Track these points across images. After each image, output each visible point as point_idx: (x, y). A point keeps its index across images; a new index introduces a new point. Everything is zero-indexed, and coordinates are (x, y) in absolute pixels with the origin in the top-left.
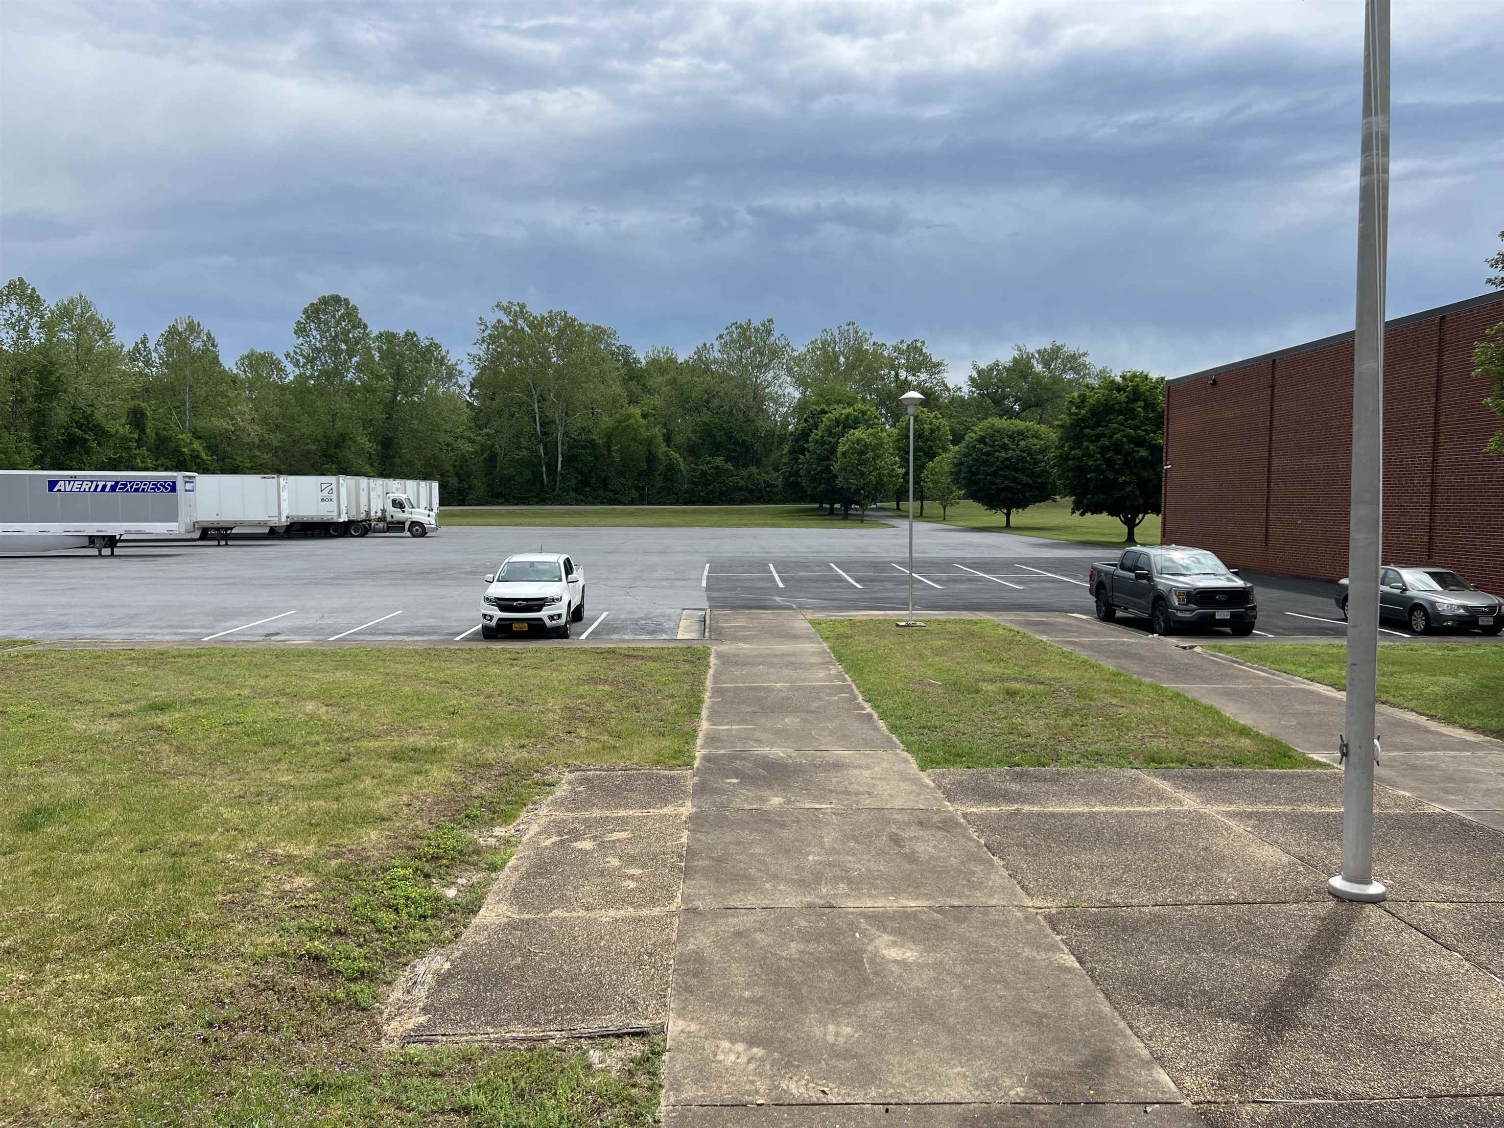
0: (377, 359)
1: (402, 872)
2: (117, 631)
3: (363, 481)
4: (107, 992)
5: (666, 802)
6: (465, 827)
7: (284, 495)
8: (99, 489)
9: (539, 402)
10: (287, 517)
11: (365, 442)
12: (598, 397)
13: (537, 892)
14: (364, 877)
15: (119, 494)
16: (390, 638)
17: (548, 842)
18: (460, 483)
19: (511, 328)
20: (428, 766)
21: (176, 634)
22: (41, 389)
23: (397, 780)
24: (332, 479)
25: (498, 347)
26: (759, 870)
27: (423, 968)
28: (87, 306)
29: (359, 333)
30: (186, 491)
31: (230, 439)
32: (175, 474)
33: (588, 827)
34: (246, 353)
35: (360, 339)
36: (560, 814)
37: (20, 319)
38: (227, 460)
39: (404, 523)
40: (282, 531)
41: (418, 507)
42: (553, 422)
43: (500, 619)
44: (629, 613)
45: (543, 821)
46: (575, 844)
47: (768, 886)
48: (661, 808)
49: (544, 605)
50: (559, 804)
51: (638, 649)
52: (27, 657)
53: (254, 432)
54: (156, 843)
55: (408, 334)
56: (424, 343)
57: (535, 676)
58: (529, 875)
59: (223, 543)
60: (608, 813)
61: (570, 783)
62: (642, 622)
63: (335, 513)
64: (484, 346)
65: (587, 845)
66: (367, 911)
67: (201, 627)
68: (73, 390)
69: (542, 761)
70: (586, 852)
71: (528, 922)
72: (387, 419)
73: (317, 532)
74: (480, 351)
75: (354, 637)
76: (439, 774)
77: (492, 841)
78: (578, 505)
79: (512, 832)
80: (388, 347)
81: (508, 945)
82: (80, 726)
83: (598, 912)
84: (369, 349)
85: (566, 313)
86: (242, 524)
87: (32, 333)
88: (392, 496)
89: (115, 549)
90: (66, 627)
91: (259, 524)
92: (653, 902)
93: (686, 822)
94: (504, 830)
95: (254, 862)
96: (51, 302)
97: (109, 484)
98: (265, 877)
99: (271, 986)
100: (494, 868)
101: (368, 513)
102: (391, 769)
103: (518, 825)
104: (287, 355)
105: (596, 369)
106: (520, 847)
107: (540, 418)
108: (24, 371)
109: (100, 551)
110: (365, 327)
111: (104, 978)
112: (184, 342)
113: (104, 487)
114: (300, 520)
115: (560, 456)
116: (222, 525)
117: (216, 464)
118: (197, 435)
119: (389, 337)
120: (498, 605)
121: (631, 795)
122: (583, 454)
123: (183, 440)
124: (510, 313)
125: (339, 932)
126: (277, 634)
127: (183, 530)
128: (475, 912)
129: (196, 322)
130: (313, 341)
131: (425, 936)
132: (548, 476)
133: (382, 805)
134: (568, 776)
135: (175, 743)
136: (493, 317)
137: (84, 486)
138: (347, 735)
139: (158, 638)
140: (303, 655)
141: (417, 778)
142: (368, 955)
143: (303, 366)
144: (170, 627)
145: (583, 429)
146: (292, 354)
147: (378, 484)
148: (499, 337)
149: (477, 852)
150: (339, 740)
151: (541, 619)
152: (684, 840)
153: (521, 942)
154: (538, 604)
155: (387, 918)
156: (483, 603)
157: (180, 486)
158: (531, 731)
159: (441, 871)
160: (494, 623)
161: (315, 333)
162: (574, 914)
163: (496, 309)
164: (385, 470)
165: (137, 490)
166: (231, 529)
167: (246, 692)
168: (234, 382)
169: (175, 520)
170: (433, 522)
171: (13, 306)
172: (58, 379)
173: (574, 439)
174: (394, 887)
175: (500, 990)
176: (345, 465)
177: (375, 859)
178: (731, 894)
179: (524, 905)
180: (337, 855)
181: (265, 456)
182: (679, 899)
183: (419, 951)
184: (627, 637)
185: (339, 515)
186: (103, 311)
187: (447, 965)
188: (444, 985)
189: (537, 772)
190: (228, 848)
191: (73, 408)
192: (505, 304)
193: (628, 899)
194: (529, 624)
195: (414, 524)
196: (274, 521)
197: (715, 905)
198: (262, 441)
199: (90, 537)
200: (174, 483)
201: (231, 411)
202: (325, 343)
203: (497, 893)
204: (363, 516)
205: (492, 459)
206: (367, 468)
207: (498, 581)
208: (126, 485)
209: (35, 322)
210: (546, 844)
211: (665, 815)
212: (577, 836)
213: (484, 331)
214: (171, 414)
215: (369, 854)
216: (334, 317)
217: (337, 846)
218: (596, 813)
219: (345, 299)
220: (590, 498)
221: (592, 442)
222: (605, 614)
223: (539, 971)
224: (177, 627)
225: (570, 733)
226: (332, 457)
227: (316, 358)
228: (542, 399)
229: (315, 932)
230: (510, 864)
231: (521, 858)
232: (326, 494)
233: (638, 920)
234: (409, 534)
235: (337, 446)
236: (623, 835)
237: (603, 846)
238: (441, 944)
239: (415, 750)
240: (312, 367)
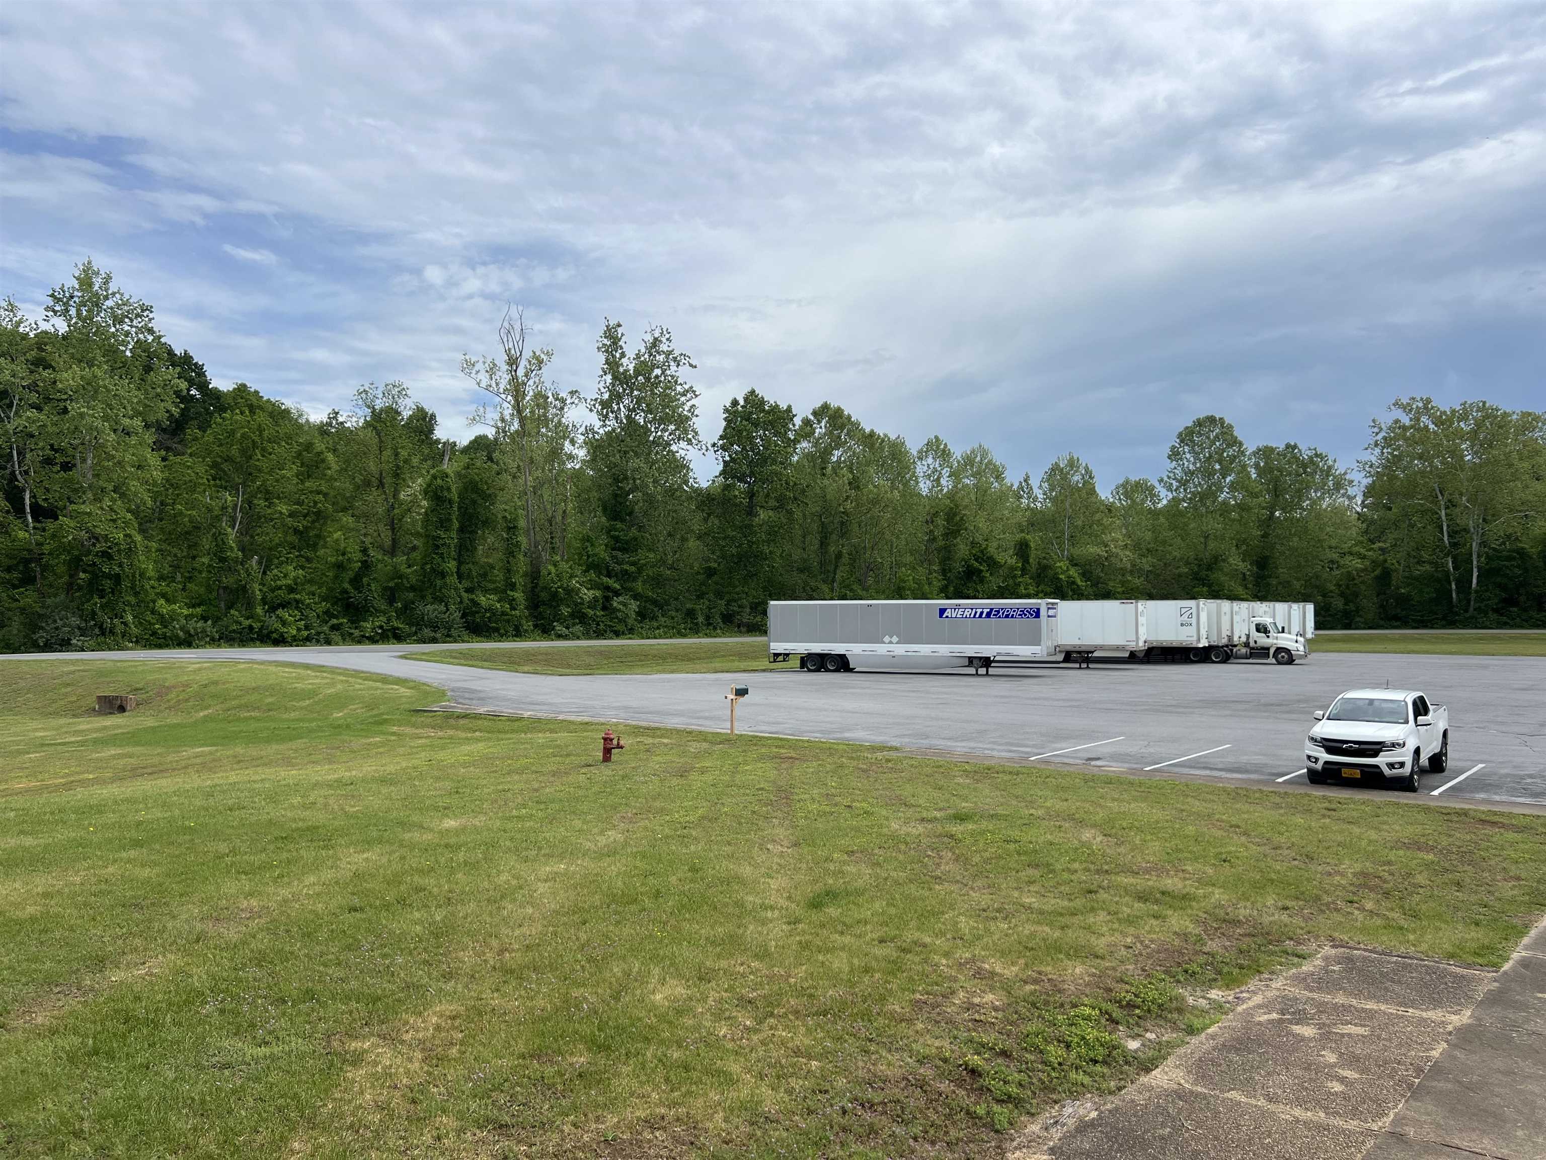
0: (1254, 476)
1: (1088, 1011)
2: (963, 744)
3: (1225, 605)
4: (797, 1052)
5: (1436, 1003)
6: (1178, 981)
7: (1142, 620)
8: (977, 615)
9: (1447, 508)
10: (1145, 642)
11: (1236, 562)
12: (1530, 498)
13: (1224, 1067)
14: (1051, 1008)
15: (993, 620)
16: (1208, 772)
17: (1264, 1018)
18: (1346, 604)
19: (1412, 427)
20: (1170, 912)
21: (1010, 751)
22: (949, 529)
23: (1130, 921)
24: (1191, 603)
25: (1394, 450)
26: (1520, 1112)
27: (1070, 1110)
28: (984, 454)
29: (1234, 451)
30: (1049, 616)
31: (1103, 565)
32: (1039, 601)
33: (1321, 1012)
34: (1121, 482)
35: (1235, 457)
36: (1296, 991)
37: (935, 470)
38: (1100, 585)
39: (1268, 649)
40: (1142, 655)
41: (1290, 633)
42: (1466, 530)
43: (1326, 763)
44: (1515, 767)
45: (1270, 994)
46: (1294, 1027)
47: (1520, 1133)
48: (1427, 1010)
49: (1381, 751)
50: (1301, 980)
51: (1502, 814)
52: (888, 761)
53: (1126, 557)
54: (895, 937)
55: (1288, 446)
56: (1306, 455)
57: (1341, 832)
58: (1225, 1047)
59: (1084, 665)
60: (1354, 1002)
61: (1326, 959)
62: (1529, 781)
63: (1195, 638)
64: (1377, 451)
65: (1308, 1031)
66: (1039, 1041)
67: (1034, 746)
68: (972, 528)
69: (1302, 929)
70: (1303, 1039)
71: (1198, 1095)
72: (1263, 536)
73: (1177, 657)
74: (1373, 457)
75: (1171, 768)
76: (1178, 921)
77: (1203, 1002)
78: (1501, 628)
79: (1230, 998)
80: (1266, 463)
81: (1164, 1111)
82: (894, 826)
83: (1282, 1106)
84: (1244, 467)
85: (1484, 403)
86: (1102, 648)
87: (943, 482)
88: (1258, 620)
89: (990, 669)
90: (927, 737)
91: (1118, 648)
92: (1354, 1113)
93: (1450, 1033)
94: (1220, 993)
95: (959, 970)
96: (958, 451)
97: (986, 611)
98: (961, 987)
99: (922, 1085)
100: (1191, 1031)
101: (1230, 638)
102: (1130, 907)
103: (1242, 992)
104: (1161, 481)
105: (1526, 465)
106: (1230, 1017)
107: (1448, 526)
108: (936, 514)
109: (977, 671)
110: (1241, 444)
111: (802, 1040)
112: (1065, 477)
113: (982, 613)
114: (1159, 645)
115: (1475, 570)
116: (1083, 649)
117: (1090, 590)
118: (1074, 563)
119: (1266, 452)
120: (1323, 746)
121: (1397, 988)
122: (1507, 567)
123: (1061, 567)
124: (1411, 410)
125: (1005, 1054)
126: (1098, 759)
127: (1045, 653)
128: (1148, 1070)
129: (1075, 458)
130: (1186, 464)
131: (1087, 1080)
132: (1458, 593)
133: (1100, 944)
134: (1328, 950)
135: (957, 852)
136: (1387, 419)
137: (966, 613)
138: (1106, 867)
139: (995, 753)
140: (1110, 783)
141: (1154, 922)
142: (1023, 1083)
143: (1176, 490)
144: (1007, 744)
145: (1509, 537)
146: (1166, 479)
147: (1242, 609)
148: (1396, 439)
149: (1180, 1011)
150: (1098, 872)
151: (1377, 767)
152: (1435, 1054)
153: (1179, 1113)
154: (1374, 748)
155: (1055, 1052)
156: (1309, 744)
157: (1043, 612)
158: (1303, 893)
159: (1131, 1021)
160: (1319, 766)
161: (1188, 456)
162: (1253, 1101)
163: (1392, 407)
164: (1259, 591)
165: (1007, 616)
166: (1092, 652)
167: (1040, 812)
168: (1110, 510)
169: (1038, 643)
170: (1301, 648)
171: (930, 460)
172: (962, 519)
173: (1494, 549)
174: (1075, 1025)
175: (1132, 1155)
176: (1216, 588)
177: (1070, 992)
178: (1461, 1131)
179: (1203, 1077)
180: (1035, 982)
181: (1137, 581)
182: (1388, 1120)
183: (1076, 1092)
184: (1497, 798)
185: (1199, 640)
186: (998, 457)
187: (1094, 1114)
188: (1081, 1132)
189: (1291, 939)
190: (946, 955)
191: (972, 543)
192: (1405, 401)
193: (1325, 1102)
194: (1362, 771)
195: (1279, 650)
196: (1132, 646)
197: (1432, 1137)
198: (1134, 565)
199: (969, 658)
200: (1038, 609)
201: (1106, 538)
202: (1198, 465)
203: (1180, 1057)
204: (1224, 641)
205: (1385, 577)
206: (1240, 590)
207: (1328, 719)
208: (998, 612)
209: (946, 472)
210: (1261, 1019)
211: (1425, 1020)
212: (1301, 1018)
213: (1377, 434)
214: (1053, 545)
215: (1066, 986)
216: (1208, 438)
217: (1040, 973)
218: (1340, 999)
219: (1220, 419)
220: (1518, 620)
221: (1522, 553)
222: (1481, 766)
223: (1182, 1148)
224: (1012, 744)
225: (1351, 902)
226: (1204, 579)
227: (1188, 481)
228: (1451, 504)
229: (981, 1048)
230: (1210, 1031)
231: (1225, 1027)
232: (1186, 618)
233: (1322, 1128)
234: (1274, 661)
235: (1210, 568)
236: (1360, 1030)
237: (1326, 1037)
238: (1101, 1092)
239: (1163, 893)
240: (1185, 490)
